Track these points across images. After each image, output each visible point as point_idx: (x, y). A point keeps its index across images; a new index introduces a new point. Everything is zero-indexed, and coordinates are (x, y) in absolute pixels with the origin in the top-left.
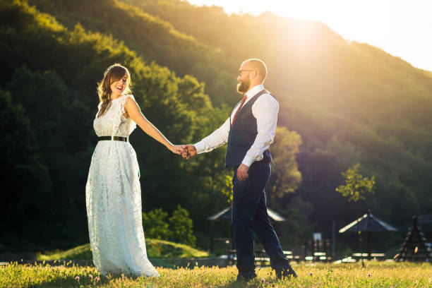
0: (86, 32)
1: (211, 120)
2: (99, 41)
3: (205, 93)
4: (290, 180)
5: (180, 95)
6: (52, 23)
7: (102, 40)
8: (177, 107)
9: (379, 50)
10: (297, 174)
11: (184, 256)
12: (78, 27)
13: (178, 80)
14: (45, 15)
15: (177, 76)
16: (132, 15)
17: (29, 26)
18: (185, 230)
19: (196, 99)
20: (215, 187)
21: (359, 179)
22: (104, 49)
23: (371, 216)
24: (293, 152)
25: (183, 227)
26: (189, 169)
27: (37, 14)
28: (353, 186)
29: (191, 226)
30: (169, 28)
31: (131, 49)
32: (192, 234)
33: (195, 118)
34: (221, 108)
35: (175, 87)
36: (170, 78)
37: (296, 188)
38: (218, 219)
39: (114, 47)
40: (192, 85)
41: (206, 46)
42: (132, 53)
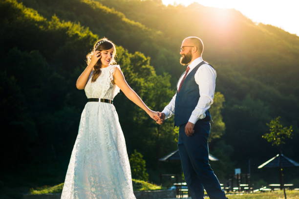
0: (61, 21)
1: (156, 85)
2: (70, 28)
3: (151, 65)
4: (217, 129)
5: (132, 67)
6: (35, 15)
7: (72, 26)
8: (130, 75)
9: (280, 29)
10: (222, 124)
11: (143, 189)
12: (55, 17)
13: (130, 55)
14: (30, 10)
15: (129, 52)
16: (94, 8)
17: (18, 18)
18: (140, 169)
19: (144, 69)
20: (160, 135)
21: (280, 128)
22: (74, 34)
23: (282, 155)
24: (219, 108)
25: (139, 166)
26: (140, 122)
27: (24, 9)
28: (276, 134)
29: (145, 166)
30: (122, 17)
31: (94, 33)
32: (146, 172)
33: (143, 84)
34: (163, 76)
35: (129, 61)
36: (124, 54)
37: (221, 134)
38: (167, 160)
39: (82, 32)
40: (141, 59)
41: (150, 30)
42: (95, 36)
